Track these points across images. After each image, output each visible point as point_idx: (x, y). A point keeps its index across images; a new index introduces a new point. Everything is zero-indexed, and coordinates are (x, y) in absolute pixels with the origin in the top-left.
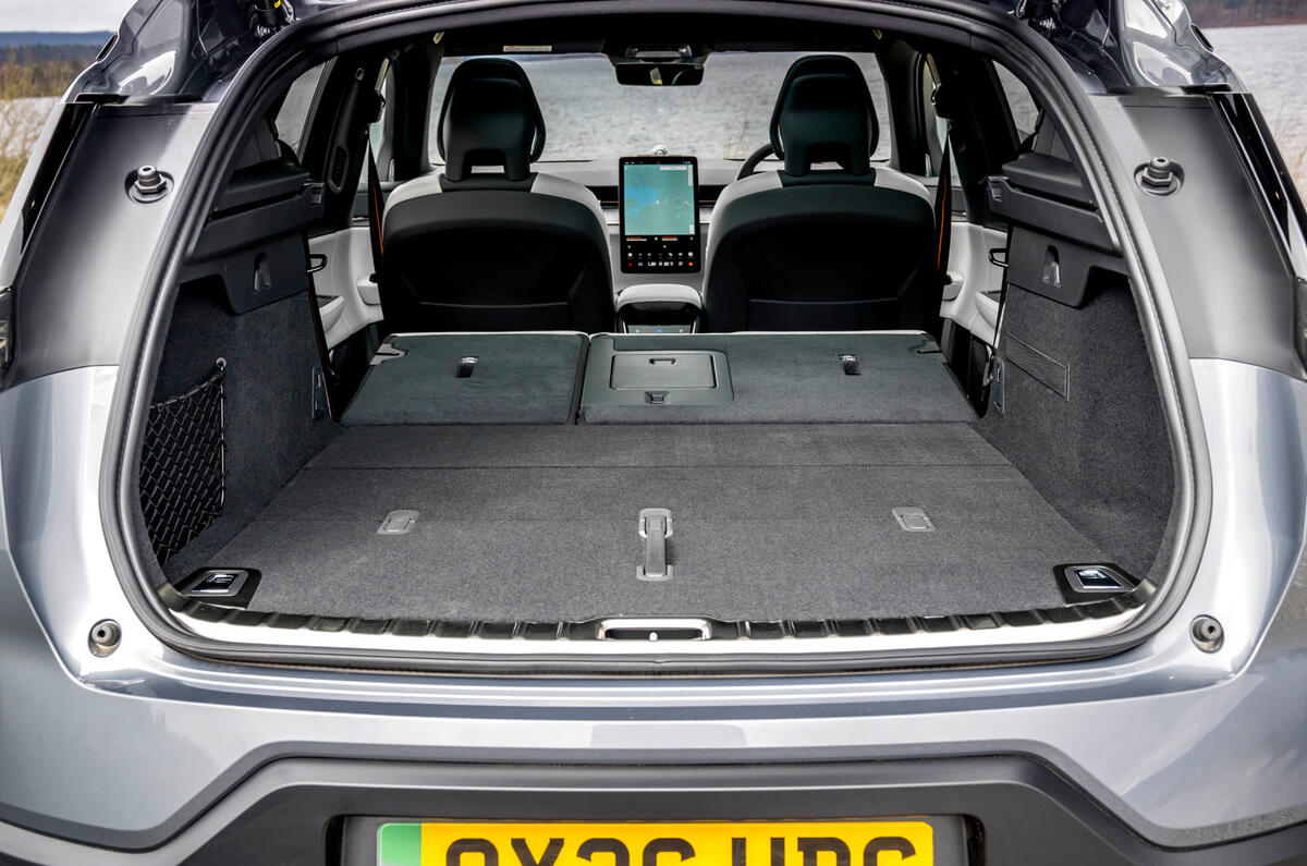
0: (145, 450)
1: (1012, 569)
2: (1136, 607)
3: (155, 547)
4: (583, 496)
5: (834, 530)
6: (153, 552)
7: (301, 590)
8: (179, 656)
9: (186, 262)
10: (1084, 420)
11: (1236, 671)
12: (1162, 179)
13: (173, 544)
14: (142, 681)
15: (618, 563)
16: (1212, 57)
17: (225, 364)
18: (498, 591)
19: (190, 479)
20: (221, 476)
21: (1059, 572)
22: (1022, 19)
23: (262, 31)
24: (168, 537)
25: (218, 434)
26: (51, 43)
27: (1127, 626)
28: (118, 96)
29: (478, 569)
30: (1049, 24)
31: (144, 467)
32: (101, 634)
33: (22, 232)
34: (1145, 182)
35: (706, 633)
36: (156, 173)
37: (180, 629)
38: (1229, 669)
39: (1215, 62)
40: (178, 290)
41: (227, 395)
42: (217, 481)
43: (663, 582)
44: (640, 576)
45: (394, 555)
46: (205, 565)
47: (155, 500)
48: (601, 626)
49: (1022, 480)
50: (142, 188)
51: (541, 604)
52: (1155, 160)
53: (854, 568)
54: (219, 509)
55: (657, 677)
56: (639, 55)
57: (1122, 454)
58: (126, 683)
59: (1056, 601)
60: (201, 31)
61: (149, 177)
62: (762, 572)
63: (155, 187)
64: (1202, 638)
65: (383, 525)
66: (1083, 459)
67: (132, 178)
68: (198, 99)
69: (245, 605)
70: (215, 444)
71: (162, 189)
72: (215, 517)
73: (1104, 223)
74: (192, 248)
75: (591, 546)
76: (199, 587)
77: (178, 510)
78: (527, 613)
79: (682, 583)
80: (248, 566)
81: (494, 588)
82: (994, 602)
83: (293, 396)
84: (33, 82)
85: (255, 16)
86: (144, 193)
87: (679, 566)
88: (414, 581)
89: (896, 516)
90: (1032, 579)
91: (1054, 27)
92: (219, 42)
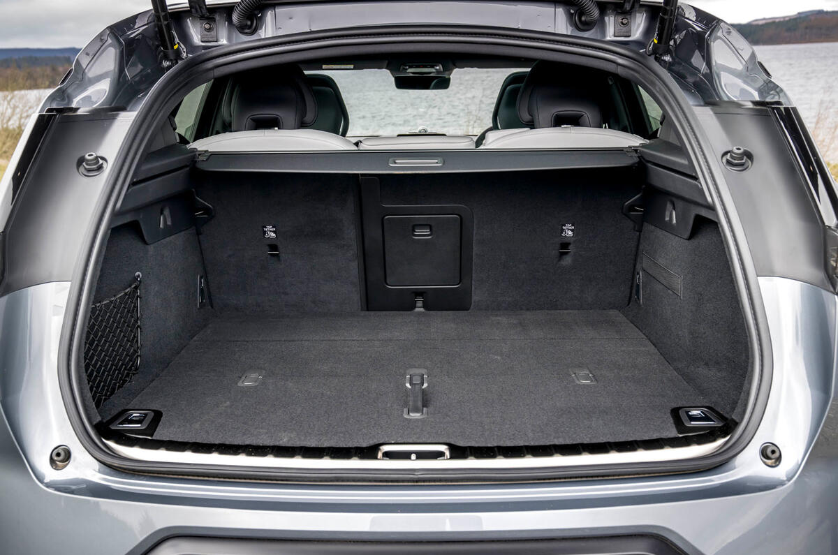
0: (89, 333)
1: (645, 411)
2: (724, 437)
3: (94, 398)
4: (370, 359)
5: (531, 383)
6: (92, 401)
7: (188, 425)
8: (108, 470)
9: (115, 215)
10: (692, 312)
11: (789, 480)
12: (740, 161)
13: (106, 393)
14: (85, 486)
15: (392, 406)
16: (771, 82)
17: (141, 276)
18: (314, 425)
19: (117, 351)
20: (138, 348)
21: (675, 413)
22: (650, 55)
23: (166, 64)
24: (103, 389)
25: (136, 321)
26: (38, 55)
27: (719, 450)
28: (73, 108)
29: (302, 410)
30: (667, 58)
31: (87, 345)
32: (58, 455)
33: (11, 192)
34: (729, 162)
35: (447, 454)
36: (97, 157)
37: (109, 452)
38: (785, 479)
39: (772, 85)
40: (110, 232)
41: (143, 295)
42: (135, 351)
43: (420, 419)
44: (406, 416)
45: (248, 401)
46: (127, 408)
47: (95, 366)
48: (380, 449)
49: (652, 349)
50: (87, 167)
51: (342, 435)
52: (735, 148)
53: (543, 409)
54: (136, 369)
55: (416, 484)
56: (410, 70)
57: (716, 334)
58: (74, 487)
59: (672, 433)
60: (127, 65)
61: (91, 160)
62: (484, 412)
63: (95, 167)
64: (768, 458)
65: (242, 380)
66: (691, 336)
67: (81, 161)
68: (124, 109)
69: (152, 436)
70: (135, 327)
71: (100, 168)
72: (134, 374)
73: (702, 188)
74: (119, 205)
75: (375, 394)
76: (121, 423)
77: (109, 371)
78: (332, 441)
79: (433, 419)
80: (155, 408)
81: (311, 423)
82: (633, 433)
83: (185, 294)
84: (27, 79)
85: (162, 53)
86: (89, 171)
87: (431, 409)
88: (260, 419)
89: (572, 373)
90: (659, 417)
91: (671, 60)
92: (139, 71)
